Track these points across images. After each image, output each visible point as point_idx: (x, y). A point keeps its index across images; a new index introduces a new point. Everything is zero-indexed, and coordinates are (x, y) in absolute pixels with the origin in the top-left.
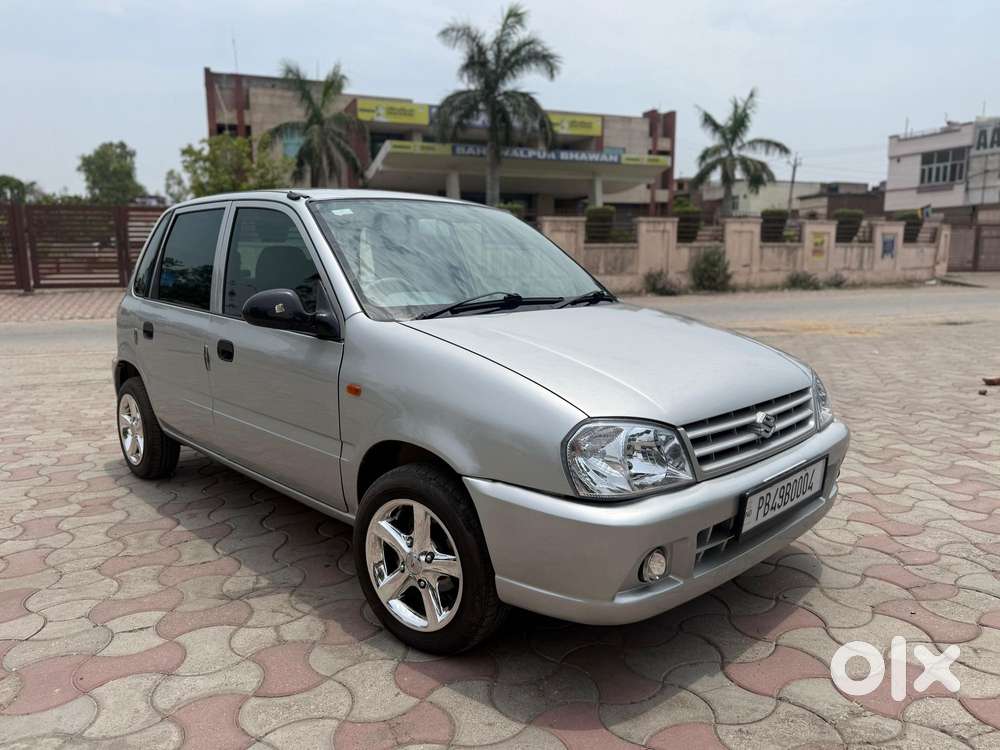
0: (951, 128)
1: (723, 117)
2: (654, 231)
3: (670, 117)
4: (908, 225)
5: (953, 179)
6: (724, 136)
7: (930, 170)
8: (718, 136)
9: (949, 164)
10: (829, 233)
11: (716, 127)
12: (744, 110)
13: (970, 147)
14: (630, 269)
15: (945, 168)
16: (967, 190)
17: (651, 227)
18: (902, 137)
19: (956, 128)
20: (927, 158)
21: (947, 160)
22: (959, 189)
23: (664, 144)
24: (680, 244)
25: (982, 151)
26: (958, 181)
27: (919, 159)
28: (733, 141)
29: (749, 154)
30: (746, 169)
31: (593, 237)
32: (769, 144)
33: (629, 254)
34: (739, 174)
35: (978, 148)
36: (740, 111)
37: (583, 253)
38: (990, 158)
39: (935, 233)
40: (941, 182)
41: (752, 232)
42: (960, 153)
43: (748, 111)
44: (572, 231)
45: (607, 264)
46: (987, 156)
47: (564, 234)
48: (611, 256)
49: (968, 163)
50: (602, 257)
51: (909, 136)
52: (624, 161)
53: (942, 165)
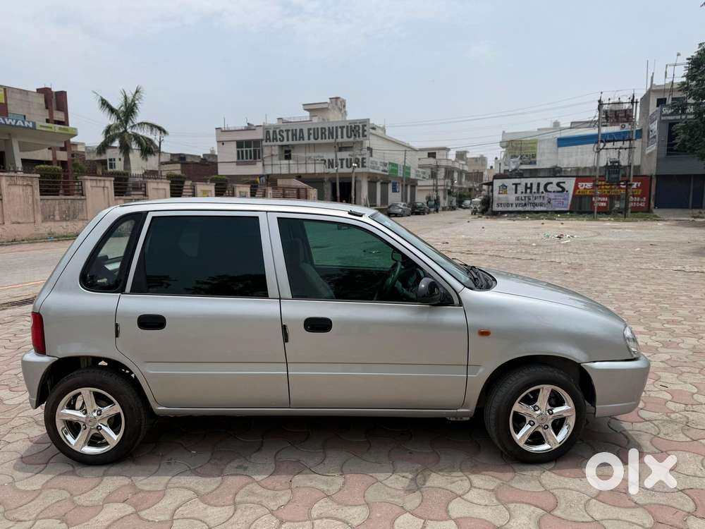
0: (250, 128)
1: (117, 103)
2: (97, 187)
3: (62, 96)
4: (252, 186)
5: (255, 158)
6: (118, 118)
7: (242, 151)
8: (114, 117)
9: (252, 149)
10: (211, 191)
11: (112, 110)
12: (133, 101)
13: (262, 140)
14: (80, 216)
15: (250, 151)
16: (263, 165)
17: (94, 184)
18: (223, 129)
19: (253, 128)
20: (240, 144)
21: (251, 147)
22: (260, 164)
23: (59, 116)
24: (117, 197)
25: (268, 143)
26: (258, 160)
27: (234, 145)
28: (127, 122)
29: (140, 132)
30: (140, 143)
31: (47, 191)
32: (152, 126)
33: (79, 204)
34: (134, 146)
35: (266, 141)
36: (129, 101)
37: (40, 203)
38: (273, 148)
39: (265, 192)
40: (249, 160)
41: (165, 189)
42: (257, 143)
43: (136, 102)
44: (28, 185)
45: (61, 213)
46: (271, 146)
47: (21, 188)
48: (64, 206)
49: (262, 150)
50: (57, 208)
51: (226, 129)
52: (38, 127)
53: (248, 149)
